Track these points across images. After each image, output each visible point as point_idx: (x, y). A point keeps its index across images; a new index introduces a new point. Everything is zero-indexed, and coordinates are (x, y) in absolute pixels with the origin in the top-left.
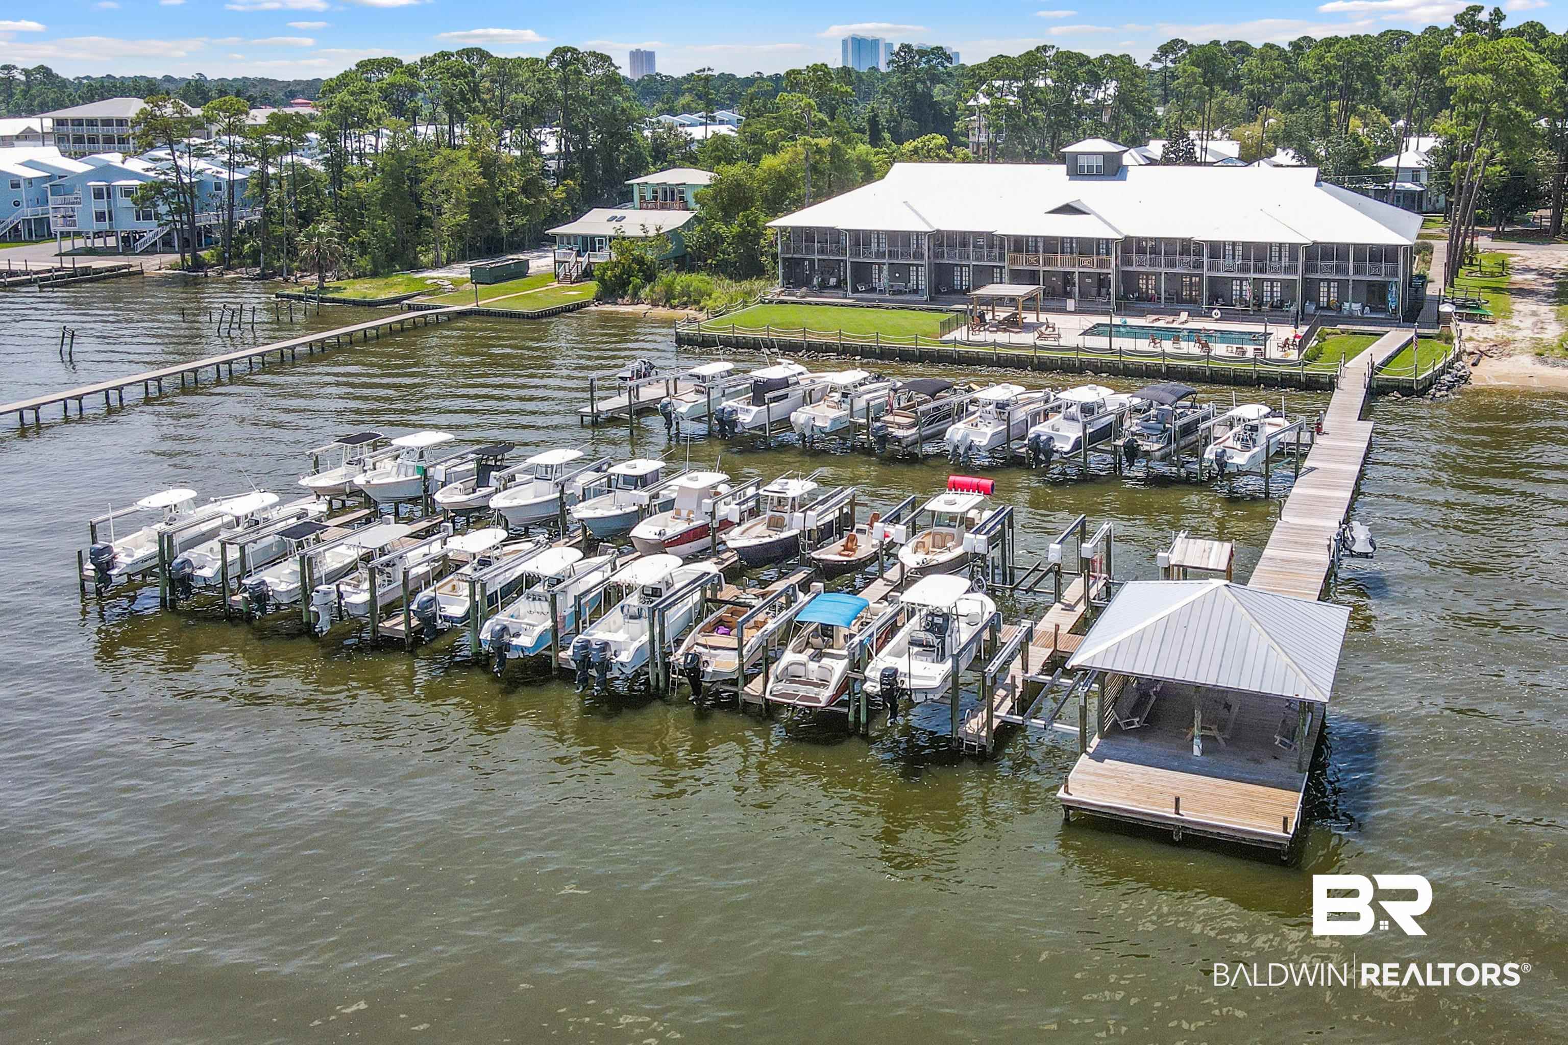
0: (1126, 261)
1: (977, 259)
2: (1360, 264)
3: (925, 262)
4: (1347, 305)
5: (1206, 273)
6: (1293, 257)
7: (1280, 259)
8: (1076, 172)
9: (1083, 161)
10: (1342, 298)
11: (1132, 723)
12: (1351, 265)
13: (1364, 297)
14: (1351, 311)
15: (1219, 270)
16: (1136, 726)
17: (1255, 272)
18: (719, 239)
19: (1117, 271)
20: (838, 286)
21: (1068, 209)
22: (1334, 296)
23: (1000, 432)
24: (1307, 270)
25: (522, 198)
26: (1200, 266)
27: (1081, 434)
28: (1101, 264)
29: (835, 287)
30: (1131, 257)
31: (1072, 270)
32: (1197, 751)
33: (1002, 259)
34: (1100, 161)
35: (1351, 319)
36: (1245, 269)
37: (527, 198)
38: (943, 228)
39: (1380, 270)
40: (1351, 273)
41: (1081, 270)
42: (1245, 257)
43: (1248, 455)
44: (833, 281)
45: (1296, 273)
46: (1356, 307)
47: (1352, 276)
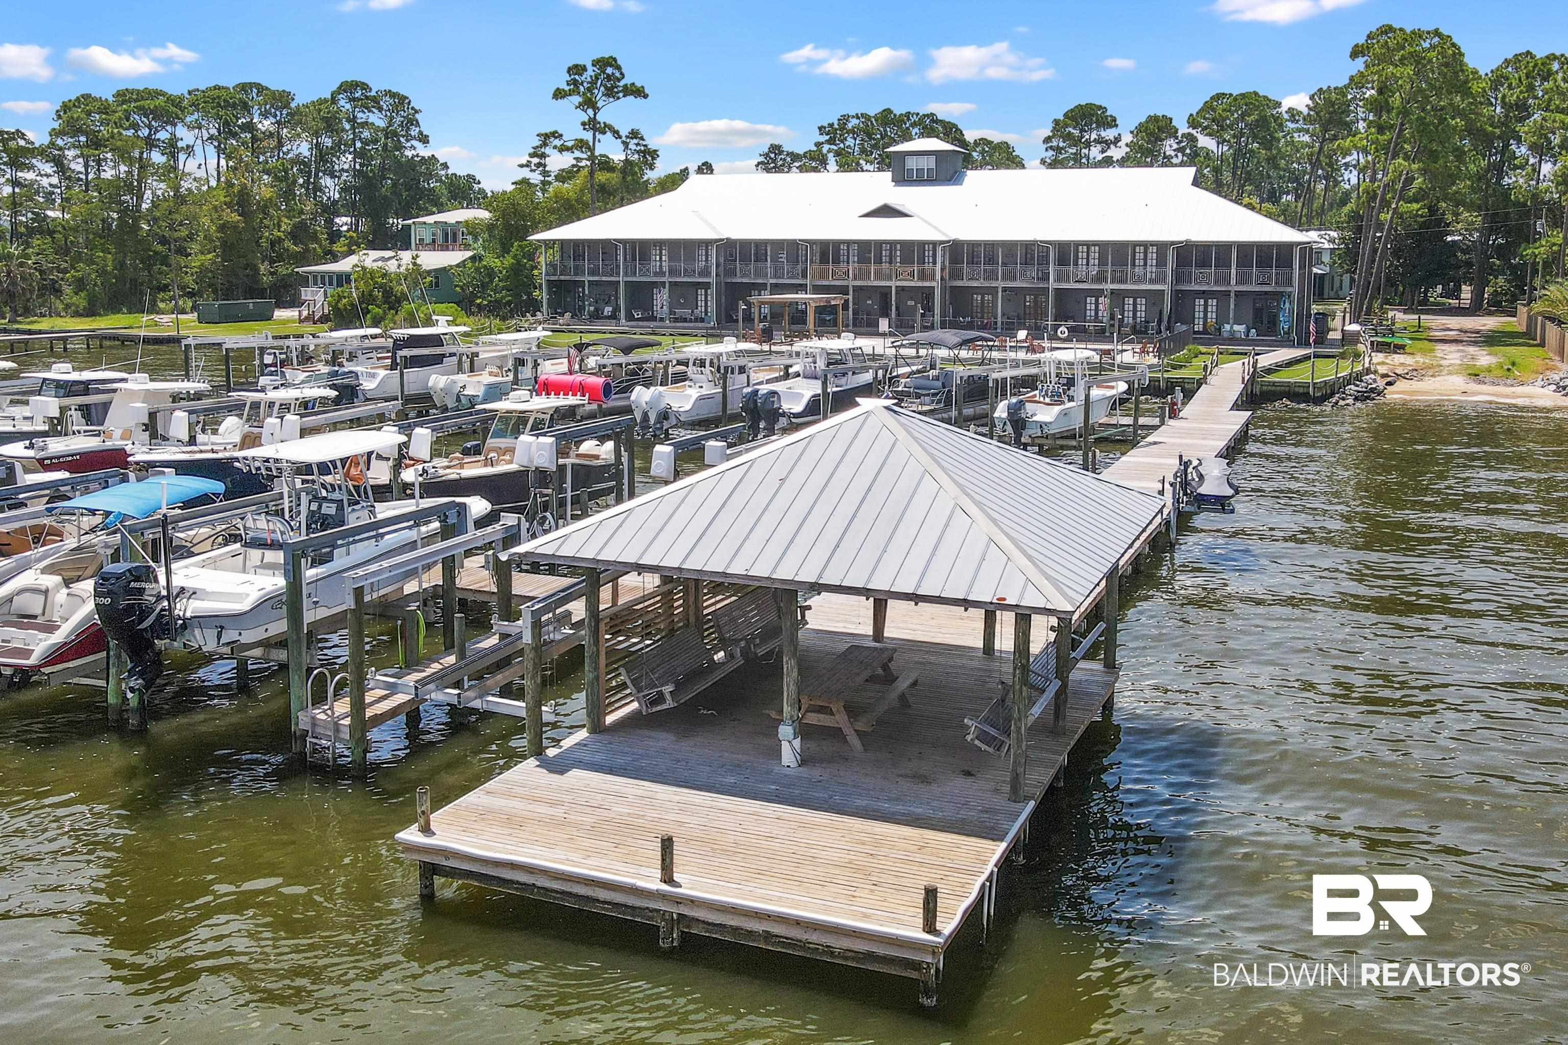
0: (956, 274)
1: (775, 277)
2: (1245, 270)
3: (712, 279)
4: (1227, 327)
5: (1052, 284)
6: (1161, 262)
7: (1145, 264)
8: (903, 178)
9: (912, 163)
10: (1222, 318)
11: (660, 698)
12: (1233, 271)
13: (1250, 316)
14: (1232, 332)
15: (1068, 281)
16: (669, 703)
17: (1112, 282)
18: (491, 273)
19: (943, 289)
20: (614, 316)
21: (886, 211)
22: (1212, 316)
23: (710, 397)
24: (1179, 278)
25: (288, 244)
26: (1046, 278)
27: (819, 391)
28: (923, 276)
29: (609, 318)
30: (961, 270)
31: (888, 284)
32: (789, 755)
33: (804, 276)
34: (931, 162)
35: (1233, 339)
36: (1101, 278)
37: (295, 244)
38: (735, 236)
39: (1270, 278)
40: (1233, 282)
41: (899, 283)
42: (1102, 262)
43: (1057, 409)
44: (608, 310)
45: (1164, 281)
46: (1240, 328)
47: (1234, 287)
